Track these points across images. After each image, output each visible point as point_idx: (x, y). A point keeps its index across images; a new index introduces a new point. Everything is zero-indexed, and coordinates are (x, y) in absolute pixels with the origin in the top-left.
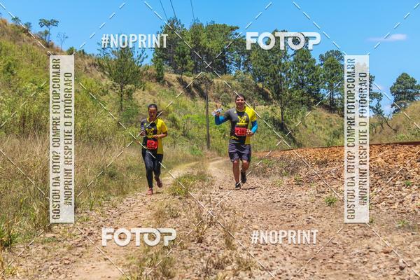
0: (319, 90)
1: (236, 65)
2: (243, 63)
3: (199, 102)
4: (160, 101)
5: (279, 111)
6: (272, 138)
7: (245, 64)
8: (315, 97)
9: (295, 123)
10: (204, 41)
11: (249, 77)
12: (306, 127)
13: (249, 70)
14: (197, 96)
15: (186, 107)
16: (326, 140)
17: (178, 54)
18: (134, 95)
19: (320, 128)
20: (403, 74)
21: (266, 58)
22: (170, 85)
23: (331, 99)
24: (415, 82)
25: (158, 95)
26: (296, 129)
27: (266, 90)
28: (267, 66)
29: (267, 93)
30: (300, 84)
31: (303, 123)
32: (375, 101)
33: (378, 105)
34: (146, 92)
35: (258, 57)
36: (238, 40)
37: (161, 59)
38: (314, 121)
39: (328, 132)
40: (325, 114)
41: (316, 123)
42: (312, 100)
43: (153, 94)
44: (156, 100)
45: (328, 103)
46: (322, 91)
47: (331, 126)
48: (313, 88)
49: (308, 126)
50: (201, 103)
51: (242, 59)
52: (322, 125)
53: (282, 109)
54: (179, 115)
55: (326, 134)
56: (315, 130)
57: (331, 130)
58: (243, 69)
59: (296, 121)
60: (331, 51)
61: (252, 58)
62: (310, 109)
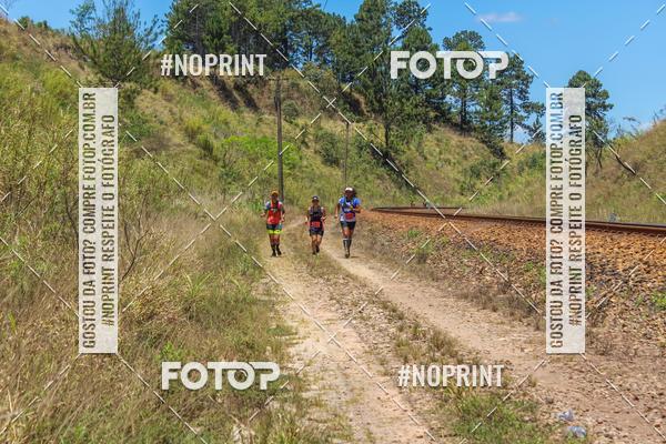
0: (444, 98)
1: (304, 54)
2: (316, 51)
3: (246, 114)
4: (181, 112)
5: (381, 132)
6: (370, 177)
7: (320, 52)
8: (437, 108)
9: (408, 152)
10: (253, 11)
11: (327, 73)
12: (426, 158)
13: (325, 61)
14: (242, 104)
15: (227, 124)
16: (458, 181)
17: (210, 33)
18: (138, 100)
19: (448, 161)
20: (580, 72)
21: (356, 42)
22: (195, 85)
23: (463, 112)
24: (599, 85)
25: (178, 102)
26: (409, 163)
27: (356, 96)
28: (358, 55)
29: (357, 101)
30: (413, 86)
31: (421, 154)
32: (534, 116)
33: (538, 124)
34: (159, 95)
35: (343, 40)
36: (308, 12)
37: (180, 41)
38: (438, 150)
39: (460, 169)
40: (454, 138)
41: (440, 153)
42: (432, 114)
43: (169, 98)
44: (175, 110)
45: (458, 119)
46: (449, 99)
47: (465, 157)
48: (434, 93)
49: (428, 157)
50: (249, 116)
51: (315, 44)
52: (450, 157)
53: (388, 128)
54: (216, 137)
55: (459, 172)
56: (440, 164)
57: (467, 164)
58: (316, 60)
59: (409, 149)
60: (462, 33)
61: (333, 41)
62: (430, 130)
